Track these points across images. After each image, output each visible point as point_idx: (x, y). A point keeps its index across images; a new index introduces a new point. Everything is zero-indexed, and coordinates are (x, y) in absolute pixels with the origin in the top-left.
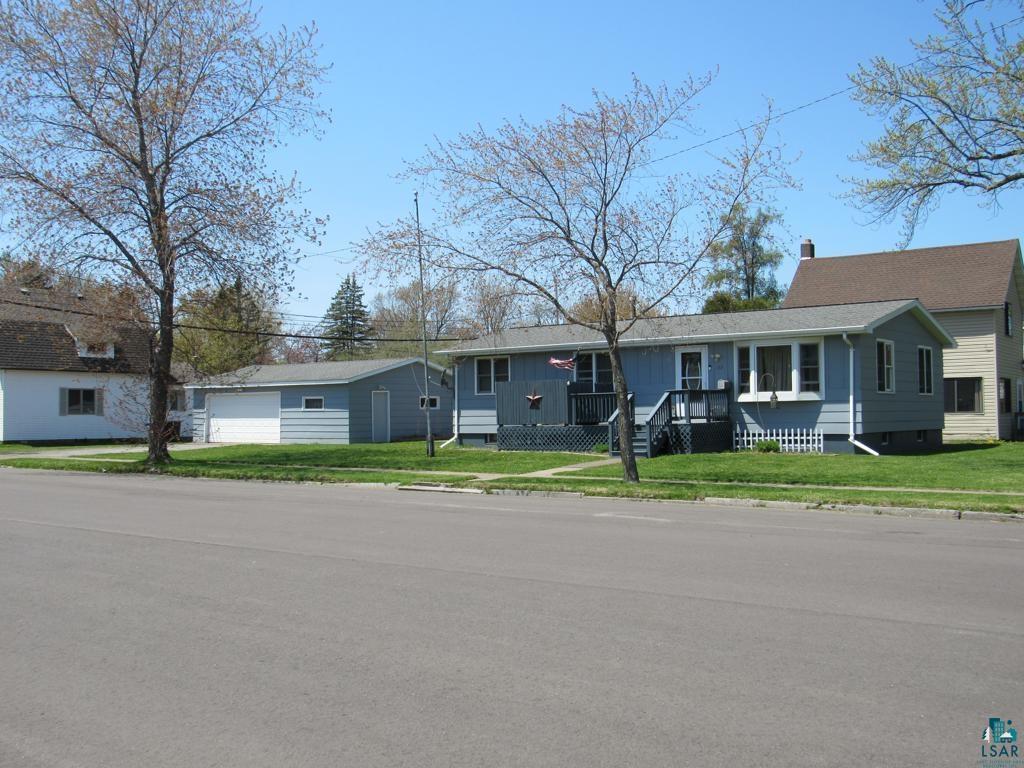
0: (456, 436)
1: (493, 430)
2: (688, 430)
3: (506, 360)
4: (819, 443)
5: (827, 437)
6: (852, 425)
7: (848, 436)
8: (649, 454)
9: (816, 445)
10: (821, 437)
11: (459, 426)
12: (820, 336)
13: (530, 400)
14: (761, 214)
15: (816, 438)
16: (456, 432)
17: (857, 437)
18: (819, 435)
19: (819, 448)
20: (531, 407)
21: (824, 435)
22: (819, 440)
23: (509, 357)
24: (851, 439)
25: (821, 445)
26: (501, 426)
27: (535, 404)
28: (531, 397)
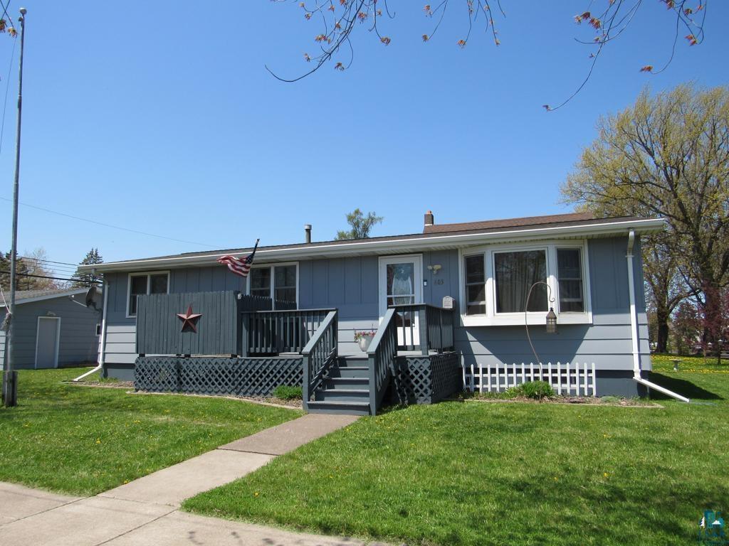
0: (100, 366)
1: (132, 359)
2: (426, 366)
3: (165, 276)
4: (590, 381)
5: (600, 374)
6: (636, 358)
7: (631, 373)
8: (373, 410)
9: (585, 386)
10: (593, 375)
11: (104, 354)
12: (581, 238)
13: (182, 319)
14: (370, 217)
15: (585, 375)
16: (100, 361)
17: (644, 374)
18: (590, 371)
19: (590, 390)
20: (184, 330)
21: (597, 371)
22: (590, 378)
23: (168, 272)
24: (637, 377)
25: (593, 386)
26: (142, 355)
27: (189, 326)
28: (185, 316)
